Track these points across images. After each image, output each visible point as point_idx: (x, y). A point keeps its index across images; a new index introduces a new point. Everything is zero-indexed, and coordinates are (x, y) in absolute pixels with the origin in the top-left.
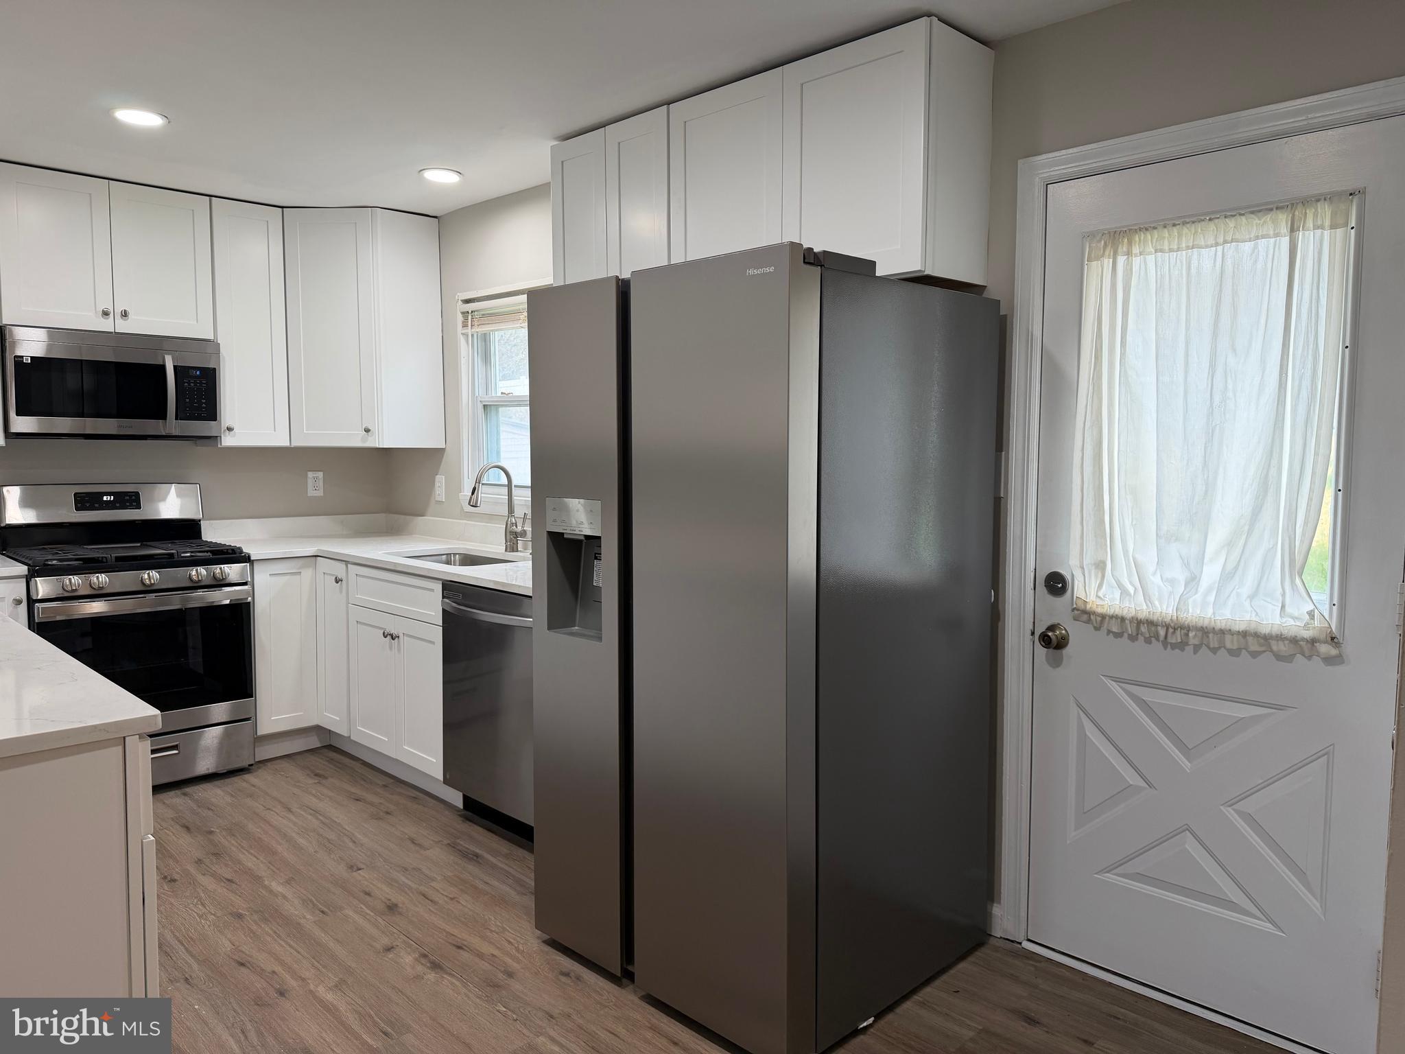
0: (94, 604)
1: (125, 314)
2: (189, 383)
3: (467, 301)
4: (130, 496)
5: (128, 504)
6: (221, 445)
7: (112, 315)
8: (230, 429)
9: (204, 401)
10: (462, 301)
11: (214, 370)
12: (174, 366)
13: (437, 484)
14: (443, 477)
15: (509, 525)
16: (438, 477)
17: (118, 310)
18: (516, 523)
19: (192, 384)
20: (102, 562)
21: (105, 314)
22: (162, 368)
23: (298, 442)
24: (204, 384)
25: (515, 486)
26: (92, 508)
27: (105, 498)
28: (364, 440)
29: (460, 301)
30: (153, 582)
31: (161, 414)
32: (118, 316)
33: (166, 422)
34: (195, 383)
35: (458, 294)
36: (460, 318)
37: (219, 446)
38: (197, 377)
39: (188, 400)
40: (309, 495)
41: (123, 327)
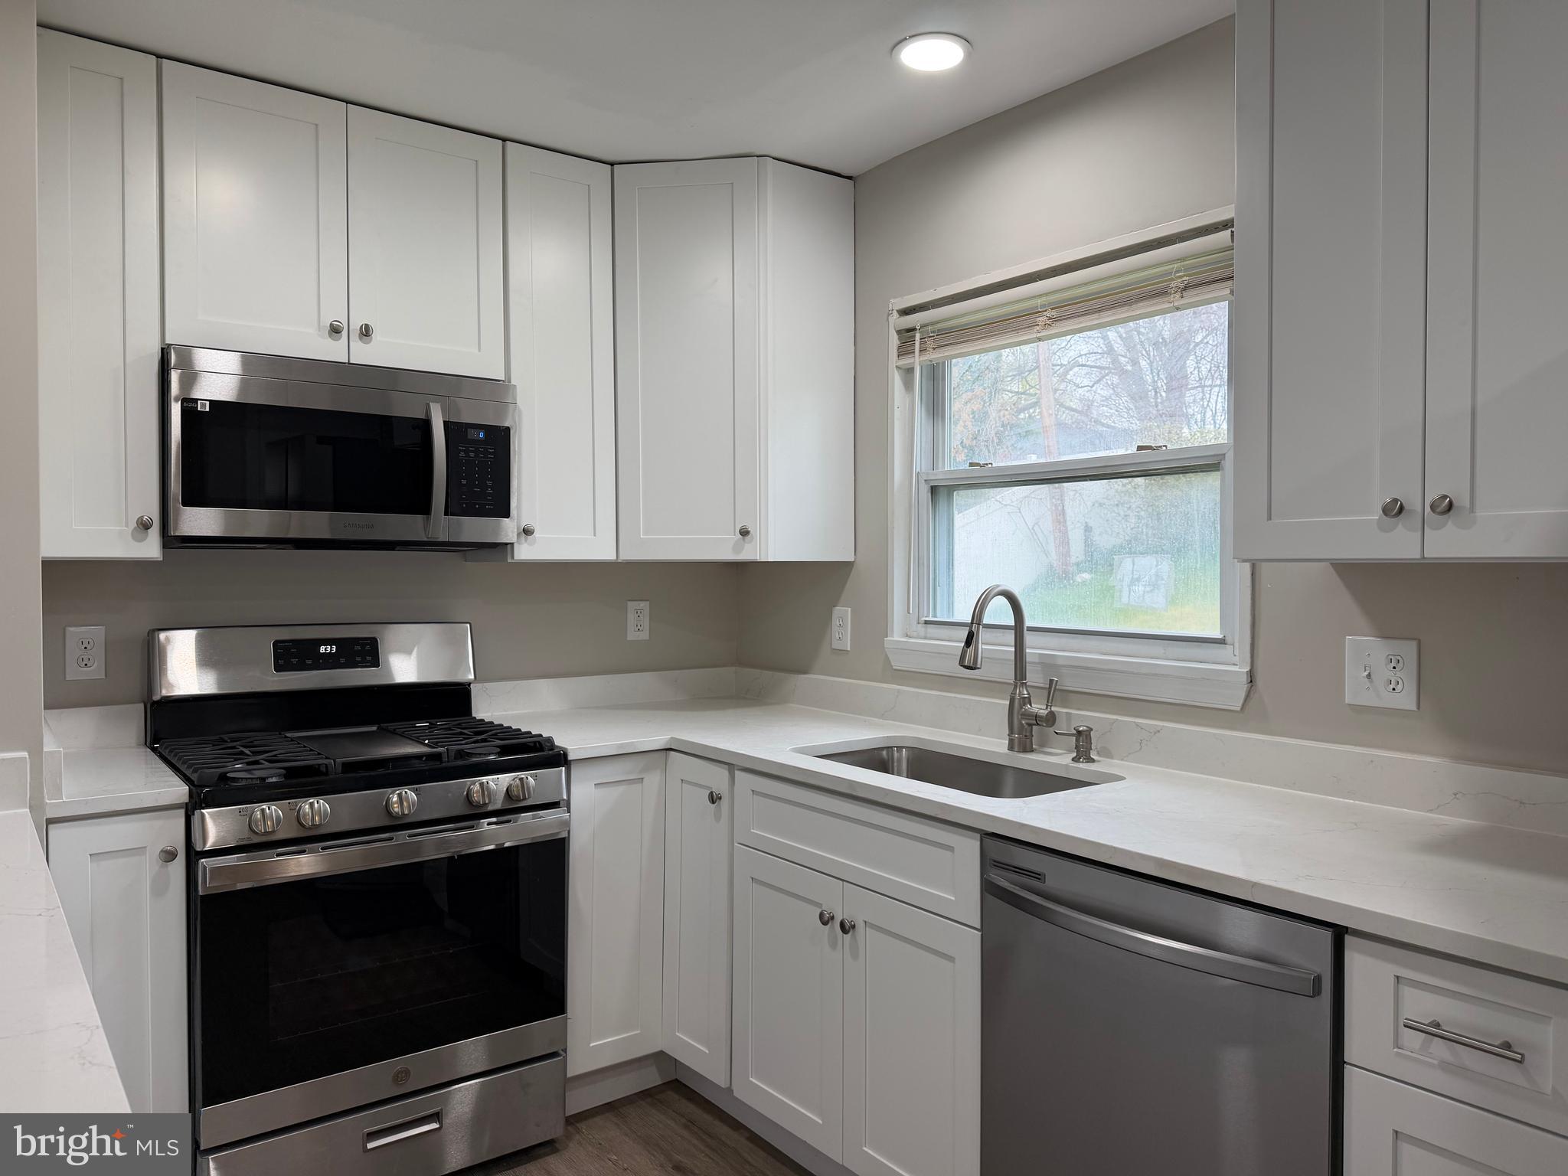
0: (304, 858)
1: (366, 332)
2: (467, 452)
3: (905, 312)
4: (363, 645)
5: (358, 659)
6: (513, 557)
7: (345, 333)
8: (527, 532)
9: (489, 483)
10: (897, 311)
11: (508, 429)
12: (444, 422)
13: (836, 622)
14: (850, 609)
15: (1017, 702)
16: (838, 610)
17: (356, 325)
18: (1029, 698)
19: (472, 455)
20: (321, 774)
21: (335, 331)
22: (426, 425)
23: (629, 554)
24: (491, 453)
25: (1031, 629)
26: (302, 667)
27: (322, 650)
28: (737, 548)
29: (895, 311)
30: (406, 812)
31: (423, 507)
32: (354, 336)
33: (427, 519)
34: (476, 452)
35: (892, 301)
36: (894, 341)
37: (509, 560)
38: (479, 441)
39: (464, 482)
40: (628, 639)
41: (364, 354)
